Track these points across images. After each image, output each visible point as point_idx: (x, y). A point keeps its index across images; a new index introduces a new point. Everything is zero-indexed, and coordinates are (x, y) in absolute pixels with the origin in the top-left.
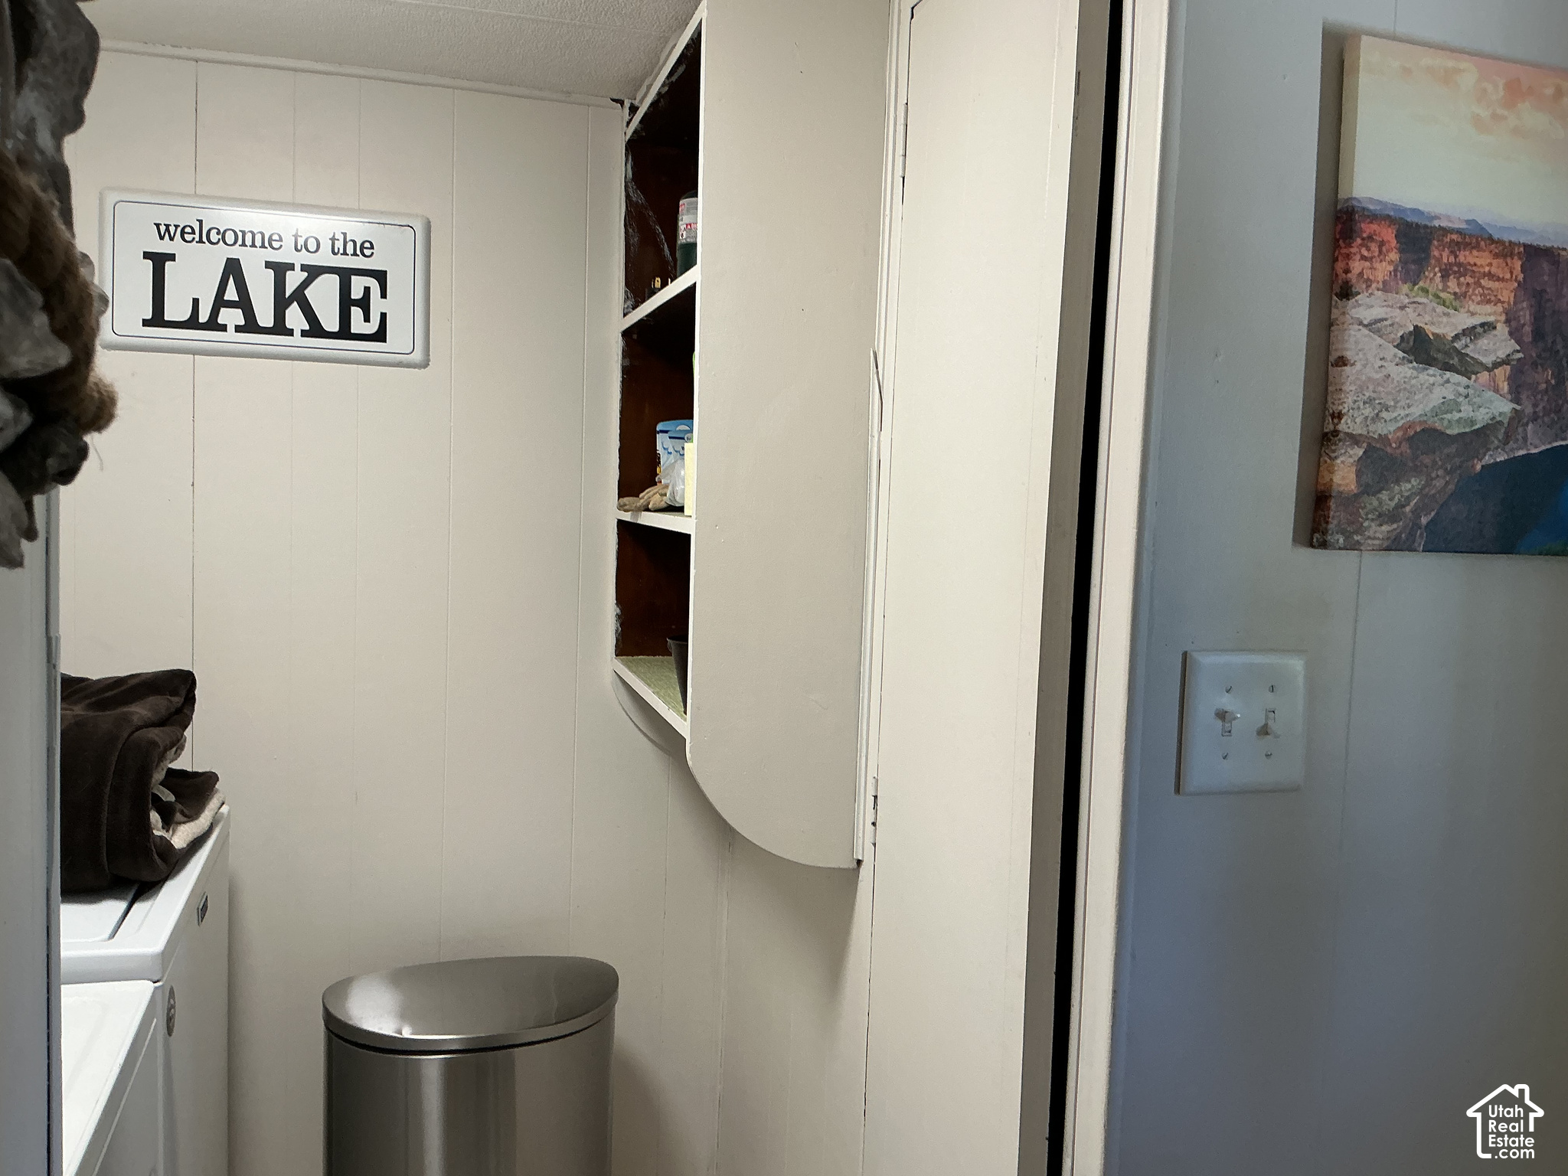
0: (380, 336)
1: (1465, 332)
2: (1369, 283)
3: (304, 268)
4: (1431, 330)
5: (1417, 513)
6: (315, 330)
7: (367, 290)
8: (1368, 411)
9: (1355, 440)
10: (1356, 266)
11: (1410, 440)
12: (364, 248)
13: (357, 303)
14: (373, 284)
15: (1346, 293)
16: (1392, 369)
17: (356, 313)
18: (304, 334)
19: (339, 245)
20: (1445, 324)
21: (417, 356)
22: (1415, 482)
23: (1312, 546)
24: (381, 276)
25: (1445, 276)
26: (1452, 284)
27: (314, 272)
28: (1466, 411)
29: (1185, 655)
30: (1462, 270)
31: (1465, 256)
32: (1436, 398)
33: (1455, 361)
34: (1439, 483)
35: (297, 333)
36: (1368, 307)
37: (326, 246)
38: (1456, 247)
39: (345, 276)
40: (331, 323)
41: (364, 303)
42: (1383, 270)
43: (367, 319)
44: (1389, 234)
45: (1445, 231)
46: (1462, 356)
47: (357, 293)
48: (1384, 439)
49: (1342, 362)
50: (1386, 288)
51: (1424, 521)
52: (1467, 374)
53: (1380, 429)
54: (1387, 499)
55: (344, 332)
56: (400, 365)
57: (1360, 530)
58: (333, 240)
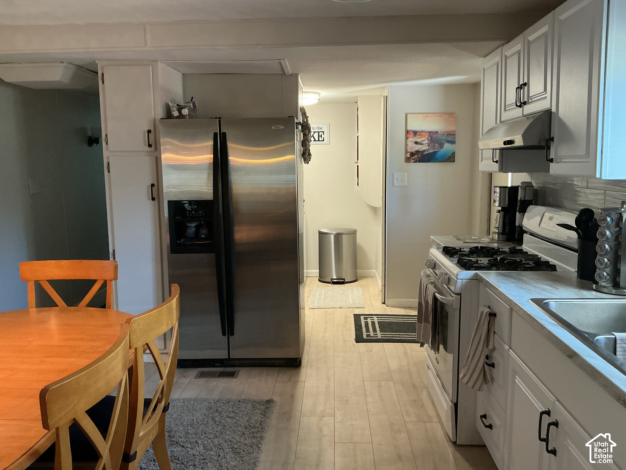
0: (323, 140)
1: (422, 141)
2: (410, 137)
3: (313, 132)
4: (417, 141)
5: (417, 159)
6: (315, 140)
7: (322, 134)
8: (411, 149)
9: (409, 152)
10: (408, 136)
11: (415, 152)
12: (321, 128)
13: (320, 136)
14: (322, 133)
15: (408, 138)
16: (414, 145)
17: (320, 137)
18: (314, 141)
19: (318, 128)
20: (419, 140)
21: (328, 143)
22: (417, 156)
23: (407, 162)
24: (323, 132)
25: (419, 136)
26: (420, 136)
27: (315, 132)
28: (422, 149)
29: (393, 173)
30: (421, 135)
31: (421, 133)
32: (419, 147)
33: (421, 144)
34: (419, 156)
35: (313, 141)
36: (410, 140)
37: (316, 128)
38: (420, 133)
39: (319, 132)
40: (317, 139)
41: (321, 136)
42: (411, 136)
43: (322, 138)
44: (412, 133)
45: (419, 131)
46: (421, 143)
47: (320, 135)
48: (413, 152)
49: (407, 145)
50: (412, 138)
51: (418, 160)
52: (422, 145)
53: (412, 151)
54: (413, 158)
55: (319, 140)
56: (326, 144)
57: (410, 161)
58: (317, 127)
